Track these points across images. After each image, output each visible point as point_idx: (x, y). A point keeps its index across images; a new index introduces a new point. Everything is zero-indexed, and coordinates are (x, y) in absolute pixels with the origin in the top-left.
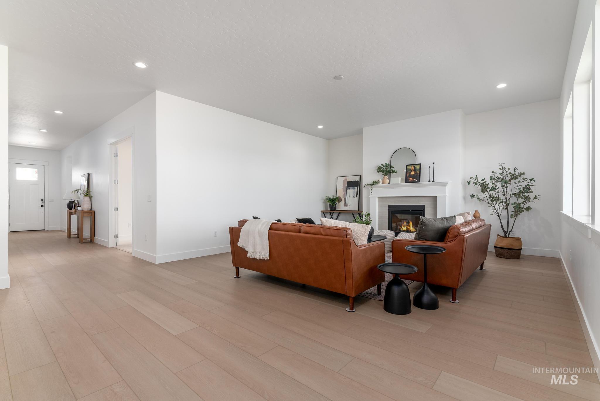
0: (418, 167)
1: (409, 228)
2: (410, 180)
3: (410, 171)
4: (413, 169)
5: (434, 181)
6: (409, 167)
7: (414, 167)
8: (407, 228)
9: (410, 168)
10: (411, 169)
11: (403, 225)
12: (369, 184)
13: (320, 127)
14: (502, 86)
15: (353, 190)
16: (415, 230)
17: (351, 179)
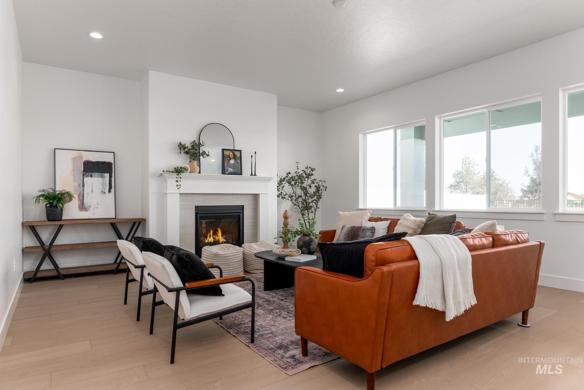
0: (238, 154)
1: (217, 238)
2: (229, 171)
3: (228, 158)
4: (232, 156)
5: (256, 175)
6: (226, 153)
7: (234, 153)
8: (214, 238)
9: (228, 154)
10: (229, 156)
11: (209, 236)
12: (167, 171)
13: (96, 35)
14: (340, 90)
15: (100, 179)
16: (225, 240)
17: (94, 158)
